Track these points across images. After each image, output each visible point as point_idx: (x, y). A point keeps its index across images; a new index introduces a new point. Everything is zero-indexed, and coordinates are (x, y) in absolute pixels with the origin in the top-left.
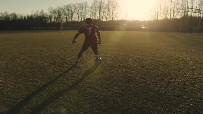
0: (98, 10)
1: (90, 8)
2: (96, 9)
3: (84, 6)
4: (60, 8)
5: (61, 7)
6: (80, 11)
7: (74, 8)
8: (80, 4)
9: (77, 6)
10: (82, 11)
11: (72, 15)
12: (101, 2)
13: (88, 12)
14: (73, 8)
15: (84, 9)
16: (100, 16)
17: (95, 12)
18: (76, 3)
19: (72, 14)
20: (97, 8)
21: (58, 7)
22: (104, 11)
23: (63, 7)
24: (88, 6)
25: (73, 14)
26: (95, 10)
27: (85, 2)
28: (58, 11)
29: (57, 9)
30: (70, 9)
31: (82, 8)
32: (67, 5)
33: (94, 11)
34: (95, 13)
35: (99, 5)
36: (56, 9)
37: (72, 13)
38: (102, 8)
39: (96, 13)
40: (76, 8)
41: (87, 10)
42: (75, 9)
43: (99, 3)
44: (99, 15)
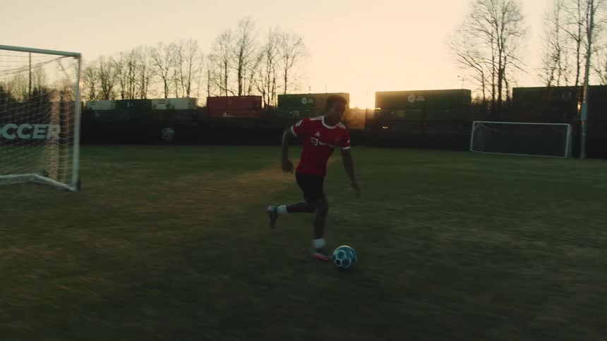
0: (234, 65)
1: (207, 61)
2: (226, 63)
3: (186, 53)
4: (106, 61)
5: (111, 58)
6: (172, 69)
7: (153, 59)
8: (173, 46)
9: (163, 54)
10: (178, 69)
11: (147, 83)
12: (245, 37)
13: (199, 73)
14: (148, 61)
15: (185, 65)
16: (240, 87)
17: (223, 72)
18: (160, 44)
19: (146, 81)
20: (231, 60)
21: (101, 58)
22: (255, 67)
23: (117, 59)
24: (198, 54)
25: (147, 79)
26: (223, 64)
27: (191, 41)
28: (102, 69)
29: (98, 66)
30: (138, 63)
31: (178, 61)
32: (131, 49)
33: (218, 70)
34: (223, 76)
35: (239, 49)
36: (95, 62)
37: (145, 76)
38: (247, 59)
39: (226, 77)
40: (158, 60)
41: (196, 68)
42: (155, 62)
43: (238, 44)
44: (237, 85)
